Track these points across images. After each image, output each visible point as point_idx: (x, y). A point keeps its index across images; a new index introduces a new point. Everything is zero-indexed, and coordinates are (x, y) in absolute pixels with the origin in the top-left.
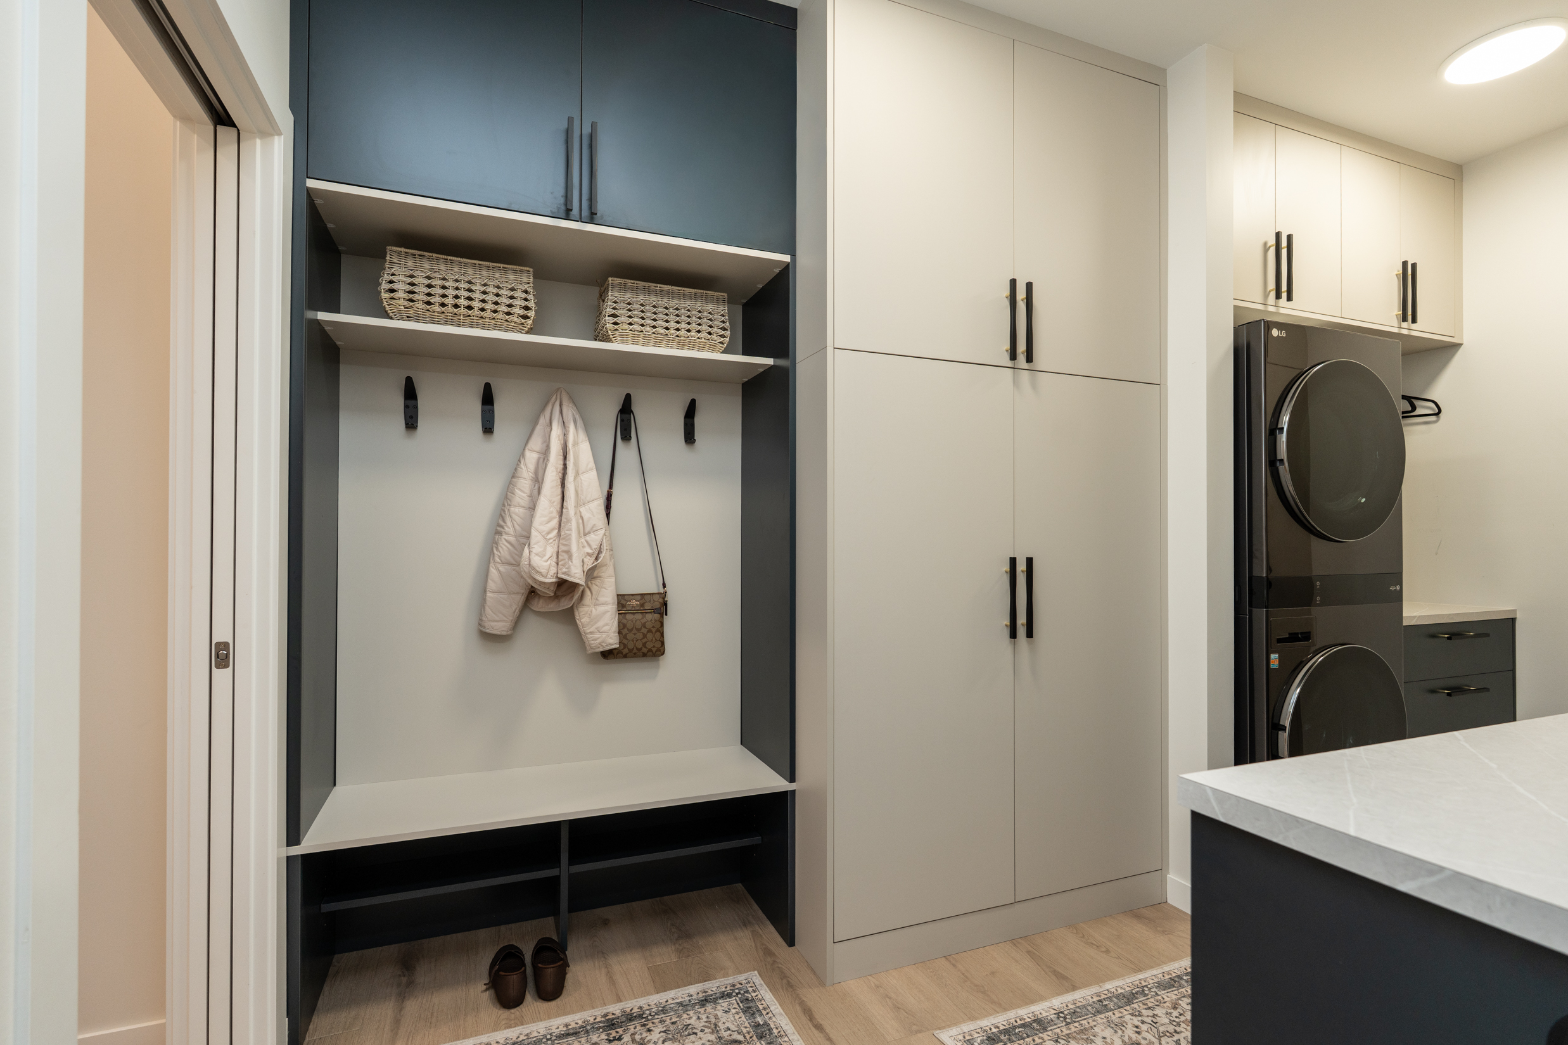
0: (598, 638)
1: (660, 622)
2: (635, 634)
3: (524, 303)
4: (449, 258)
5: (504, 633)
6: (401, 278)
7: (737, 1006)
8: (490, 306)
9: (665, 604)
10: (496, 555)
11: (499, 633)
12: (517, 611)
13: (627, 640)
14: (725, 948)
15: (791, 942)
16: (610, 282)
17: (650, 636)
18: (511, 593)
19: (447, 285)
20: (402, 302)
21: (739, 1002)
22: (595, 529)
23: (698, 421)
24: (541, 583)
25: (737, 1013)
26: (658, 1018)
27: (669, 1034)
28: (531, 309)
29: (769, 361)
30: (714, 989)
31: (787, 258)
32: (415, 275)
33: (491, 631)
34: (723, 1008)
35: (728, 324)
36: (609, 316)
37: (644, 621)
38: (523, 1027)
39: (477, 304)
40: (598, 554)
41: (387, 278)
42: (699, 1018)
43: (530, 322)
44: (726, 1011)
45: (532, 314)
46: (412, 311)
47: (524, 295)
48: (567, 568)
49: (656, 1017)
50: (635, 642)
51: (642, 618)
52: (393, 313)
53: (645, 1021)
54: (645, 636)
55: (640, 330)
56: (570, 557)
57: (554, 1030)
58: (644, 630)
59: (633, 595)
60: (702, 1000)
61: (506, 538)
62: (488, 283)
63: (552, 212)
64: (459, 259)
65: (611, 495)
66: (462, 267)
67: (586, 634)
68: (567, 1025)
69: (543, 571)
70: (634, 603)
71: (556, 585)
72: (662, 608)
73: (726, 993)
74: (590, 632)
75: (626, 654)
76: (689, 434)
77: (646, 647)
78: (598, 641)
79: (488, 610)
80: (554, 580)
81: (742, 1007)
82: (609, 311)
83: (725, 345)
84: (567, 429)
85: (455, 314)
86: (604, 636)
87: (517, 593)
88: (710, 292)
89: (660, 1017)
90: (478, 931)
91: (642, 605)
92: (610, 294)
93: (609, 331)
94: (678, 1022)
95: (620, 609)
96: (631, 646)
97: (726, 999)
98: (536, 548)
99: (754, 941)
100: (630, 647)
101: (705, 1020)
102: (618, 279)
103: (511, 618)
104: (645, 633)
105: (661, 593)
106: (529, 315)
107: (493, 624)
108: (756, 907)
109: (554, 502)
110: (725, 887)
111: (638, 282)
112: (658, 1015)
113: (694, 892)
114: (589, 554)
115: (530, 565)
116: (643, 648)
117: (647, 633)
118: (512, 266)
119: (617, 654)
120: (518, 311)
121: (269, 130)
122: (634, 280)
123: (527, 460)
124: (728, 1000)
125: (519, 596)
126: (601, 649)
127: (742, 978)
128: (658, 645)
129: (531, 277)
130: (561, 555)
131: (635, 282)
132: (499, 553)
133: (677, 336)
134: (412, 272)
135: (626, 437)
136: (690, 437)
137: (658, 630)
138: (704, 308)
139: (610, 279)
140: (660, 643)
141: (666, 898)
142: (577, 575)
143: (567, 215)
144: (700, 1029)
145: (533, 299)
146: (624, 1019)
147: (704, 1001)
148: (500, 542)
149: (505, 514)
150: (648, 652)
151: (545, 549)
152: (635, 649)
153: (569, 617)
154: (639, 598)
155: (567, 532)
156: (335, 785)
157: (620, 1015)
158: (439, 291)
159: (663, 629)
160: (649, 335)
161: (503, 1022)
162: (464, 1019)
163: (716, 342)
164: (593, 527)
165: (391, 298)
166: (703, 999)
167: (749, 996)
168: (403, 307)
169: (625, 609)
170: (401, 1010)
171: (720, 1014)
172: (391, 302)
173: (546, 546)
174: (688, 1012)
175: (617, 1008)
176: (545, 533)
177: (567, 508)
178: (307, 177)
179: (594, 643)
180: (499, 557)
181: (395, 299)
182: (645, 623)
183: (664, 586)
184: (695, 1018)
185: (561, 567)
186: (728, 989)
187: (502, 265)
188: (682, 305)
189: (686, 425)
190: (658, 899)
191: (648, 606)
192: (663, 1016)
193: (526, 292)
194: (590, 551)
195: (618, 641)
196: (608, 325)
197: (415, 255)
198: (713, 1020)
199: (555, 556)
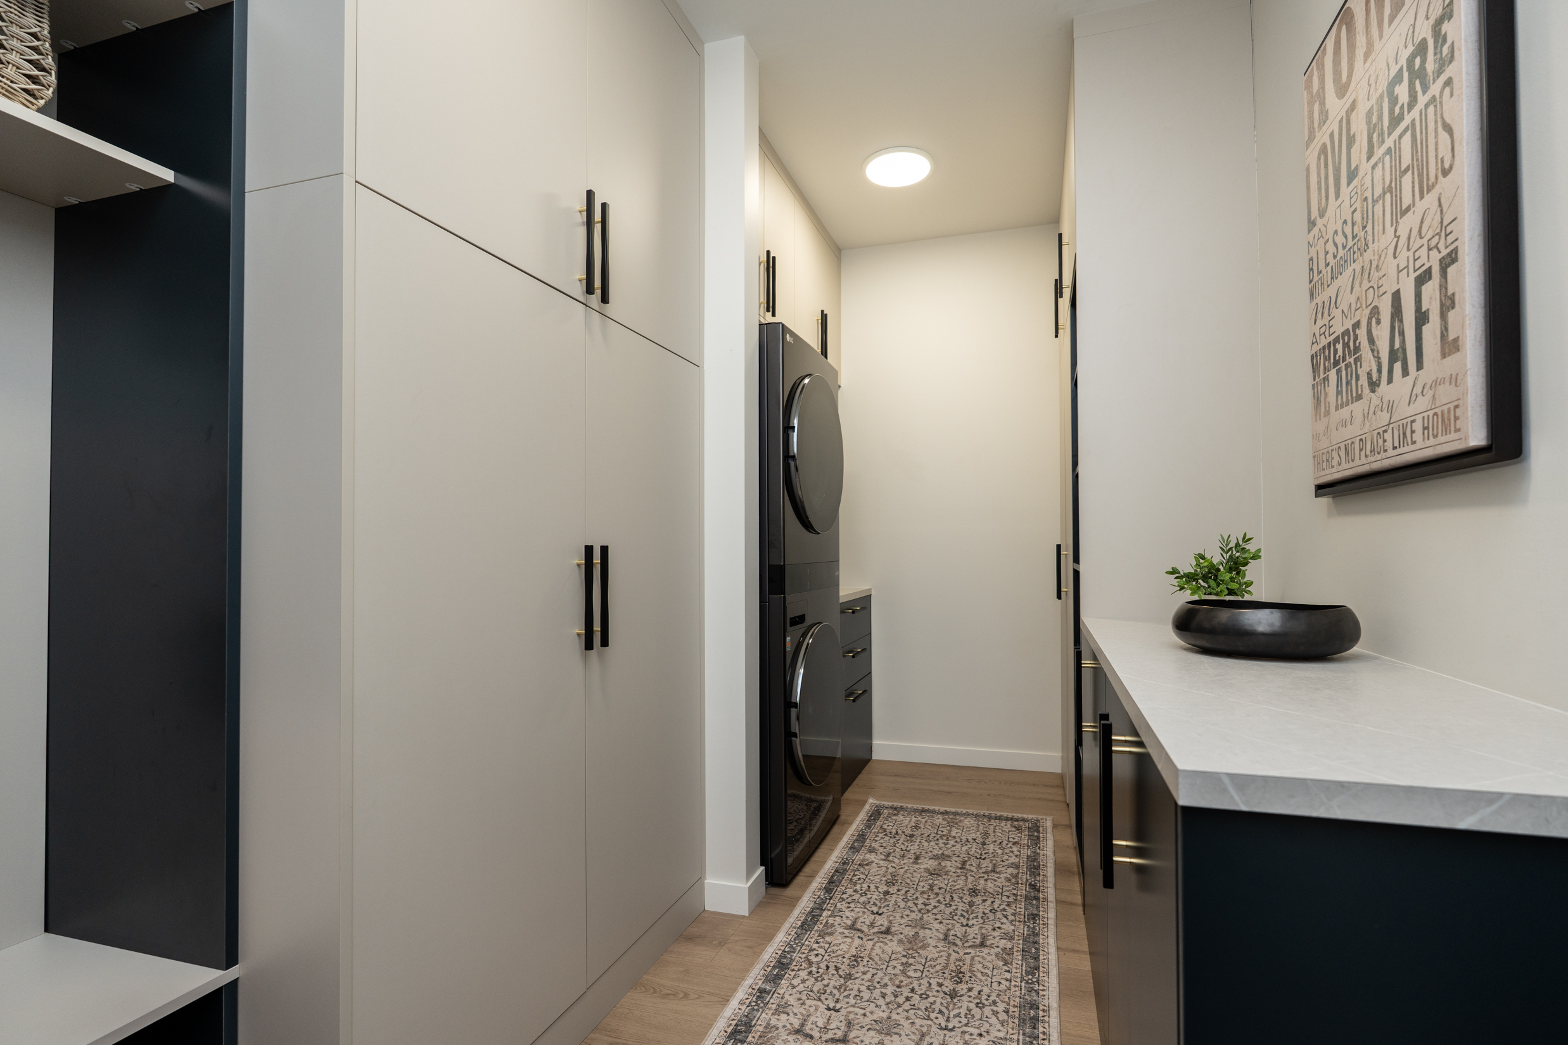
29: (167, 175)
35: (50, 61)
83: (42, 101)
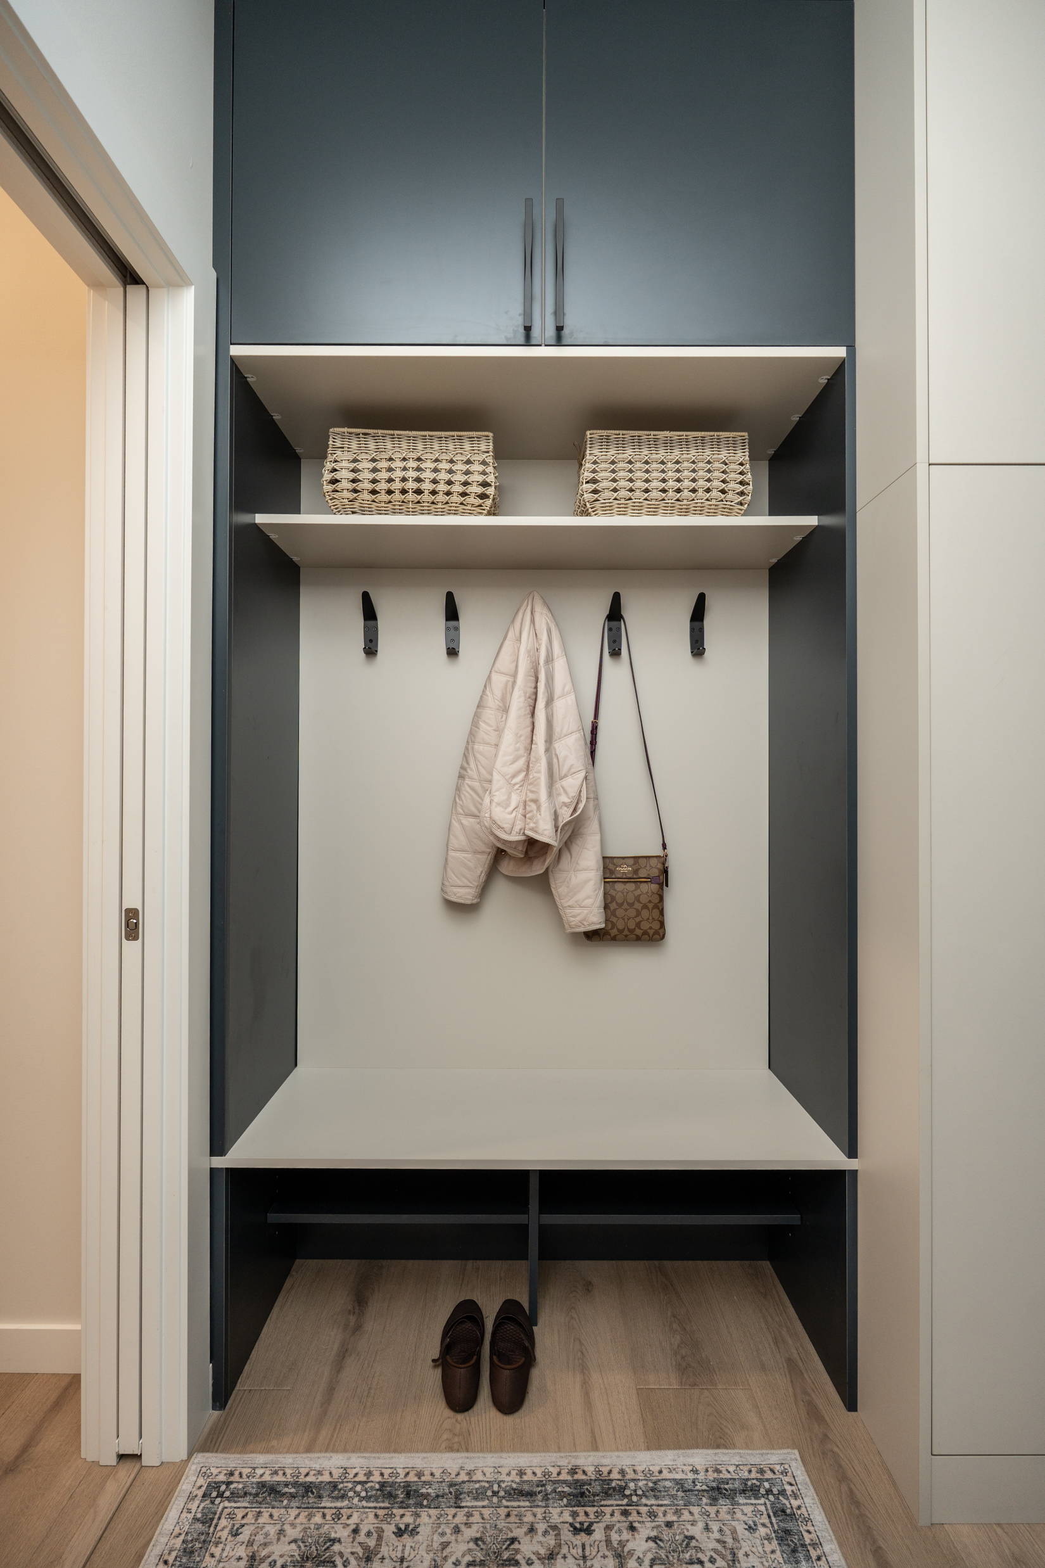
0: (579, 915)
1: (659, 895)
2: (626, 910)
3: (481, 478)
4: (396, 432)
5: (469, 902)
6: (345, 464)
7: (767, 1521)
8: (442, 487)
9: (665, 871)
10: (458, 805)
11: (462, 901)
12: (483, 874)
13: (617, 917)
14: (748, 1384)
15: (851, 1404)
16: (589, 436)
17: (645, 913)
18: (475, 852)
19: (393, 467)
20: (346, 494)
21: (771, 1514)
22: (573, 770)
23: (710, 623)
24: (505, 842)
25: (769, 1539)
26: (646, 1505)
27: (662, 1548)
28: (490, 485)
29: (812, 521)
30: (731, 1469)
31: (840, 352)
32: (359, 459)
33: (453, 899)
34: (745, 1518)
35: (749, 476)
36: (587, 482)
37: (638, 892)
38: (466, 1454)
39: (427, 486)
40: (577, 803)
41: (329, 466)
42: (707, 1528)
43: (489, 502)
44: (750, 1527)
45: (491, 491)
46: (356, 504)
47: (481, 468)
48: (535, 823)
49: (644, 1501)
50: (626, 920)
51: (636, 890)
52: (336, 509)
53: (627, 1505)
54: (638, 913)
55: (628, 498)
56: (539, 808)
57: (503, 1477)
58: (638, 906)
59: (624, 858)
60: (713, 1489)
61: (469, 783)
62: (440, 458)
63: (507, 339)
64: (407, 432)
65: (596, 727)
66: (411, 441)
67: (564, 908)
68: (521, 1473)
69: (507, 826)
70: (625, 869)
71: (526, 843)
72: (661, 877)
73: (749, 1483)
74: (569, 906)
75: (615, 936)
76: (697, 642)
77: (640, 928)
78: (578, 918)
79: (450, 873)
80: (522, 838)
81: (776, 1527)
82: (587, 475)
83: (746, 506)
84: (540, 641)
85: (403, 502)
86: (586, 911)
87: (483, 852)
88: (724, 433)
89: (649, 1503)
90: (442, 1262)
91: (636, 872)
92: (588, 452)
93: (587, 504)
94: (676, 1525)
95: (607, 876)
96: (620, 925)
97: (749, 1498)
98: (499, 796)
99: (792, 1381)
100: (621, 927)
101: (717, 1535)
102: (598, 431)
103: (476, 884)
104: (640, 908)
105: (660, 857)
106: (488, 493)
107: (456, 890)
108: (791, 1311)
109: (521, 736)
110: (747, 1263)
111: (624, 432)
112: (646, 1497)
113: (705, 1262)
114: (565, 804)
115: (491, 818)
116: (637, 930)
117: (642, 909)
118: (468, 433)
119: (603, 936)
120: (476, 489)
121: (179, 281)
122: (619, 430)
123: (493, 685)
124: (753, 1501)
125: (485, 856)
126: (582, 929)
127: (773, 1457)
128: (656, 926)
129: (491, 444)
130: (529, 806)
131: (621, 432)
132: (461, 803)
133: (678, 500)
134: (355, 455)
135: (615, 653)
136: (698, 648)
137: (656, 907)
138: (715, 456)
139: (588, 433)
140: (659, 923)
141: (667, 1263)
142: (546, 832)
143: (528, 342)
144: (708, 1554)
145: (492, 471)
146: (597, 1488)
147: (718, 1492)
148: (463, 788)
149: (469, 753)
150: (643, 935)
151: (509, 797)
152: (626, 929)
153: (543, 884)
154: (631, 862)
155: (536, 775)
156: (296, 1065)
157: (593, 1478)
158: (384, 475)
159: (663, 905)
160: (640, 502)
161: (445, 1436)
162: (403, 1411)
163: (732, 504)
164: (570, 769)
165: (333, 492)
166: (714, 1484)
167: (787, 1503)
168: (346, 500)
169: (614, 876)
170: (338, 1372)
171: (740, 1529)
172: (334, 496)
173: (510, 793)
174: (692, 1508)
175: (591, 1459)
176: (509, 776)
177: (536, 744)
178: (231, 344)
179: (575, 921)
180: (462, 807)
181: (337, 491)
182: (639, 896)
183: (664, 846)
184: (701, 1525)
185: (529, 821)
186: (753, 1475)
187: (455, 433)
188: (685, 456)
189: (692, 630)
190: (657, 1263)
191: (643, 873)
192: (653, 1502)
193: (484, 463)
194: (567, 800)
195: (603, 919)
196: (585, 496)
197: (359, 434)
198: (729, 1540)
199: (521, 807)
